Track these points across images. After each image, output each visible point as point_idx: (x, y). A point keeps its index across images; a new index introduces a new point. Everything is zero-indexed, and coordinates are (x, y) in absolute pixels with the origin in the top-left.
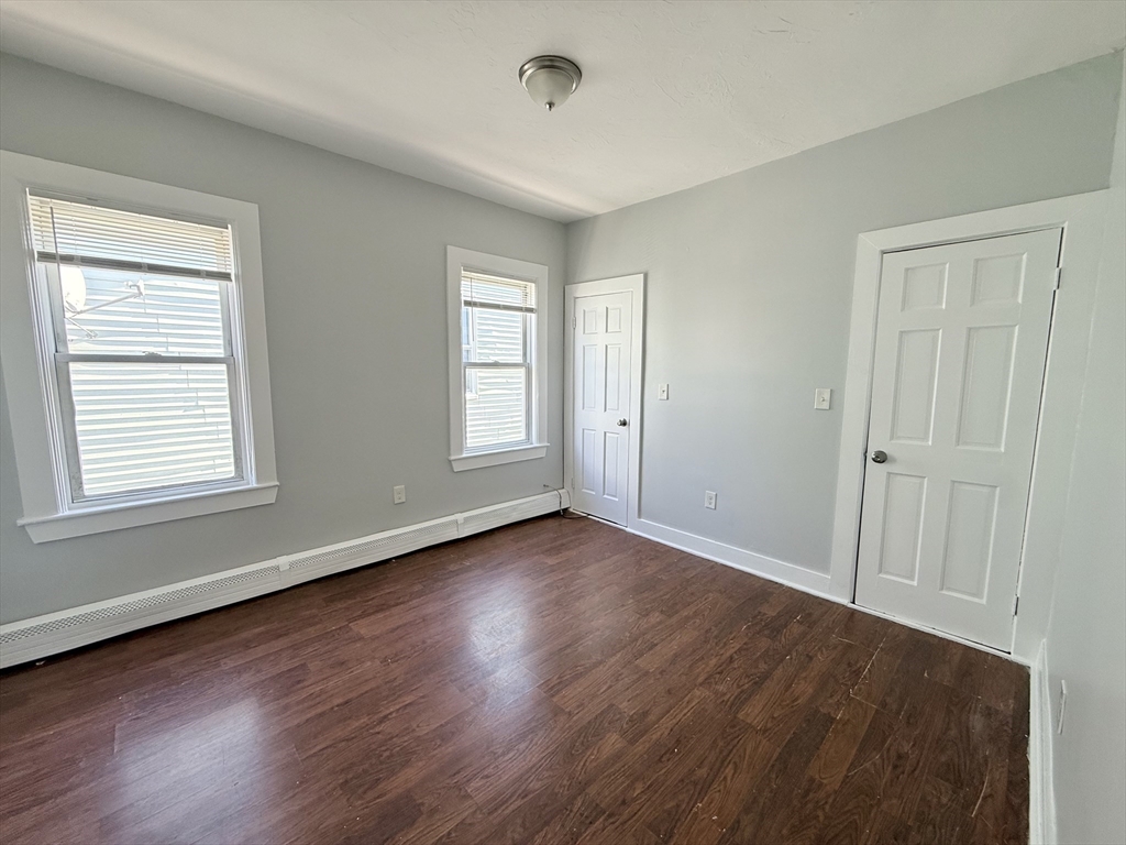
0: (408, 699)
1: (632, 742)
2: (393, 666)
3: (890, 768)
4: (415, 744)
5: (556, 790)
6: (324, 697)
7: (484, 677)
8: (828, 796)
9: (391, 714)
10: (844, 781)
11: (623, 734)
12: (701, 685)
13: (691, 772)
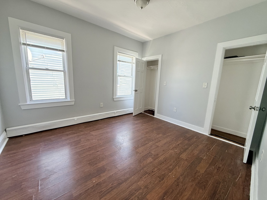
0: (103, 148)
1: (155, 160)
2: (100, 141)
3: (216, 170)
4: (104, 157)
5: (137, 168)
6: (85, 146)
7: (120, 144)
8: (201, 174)
9: (100, 150)
10: (205, 172)
11: (153, 158)
12: (171, 149)
13: (168, 167)
